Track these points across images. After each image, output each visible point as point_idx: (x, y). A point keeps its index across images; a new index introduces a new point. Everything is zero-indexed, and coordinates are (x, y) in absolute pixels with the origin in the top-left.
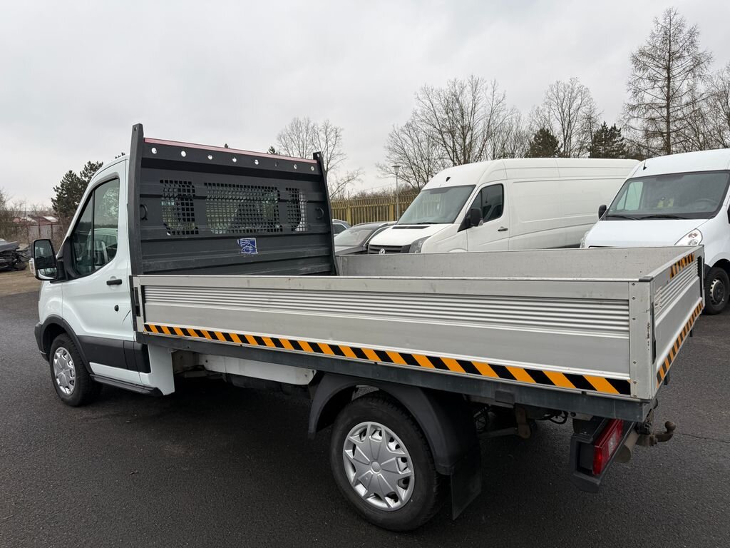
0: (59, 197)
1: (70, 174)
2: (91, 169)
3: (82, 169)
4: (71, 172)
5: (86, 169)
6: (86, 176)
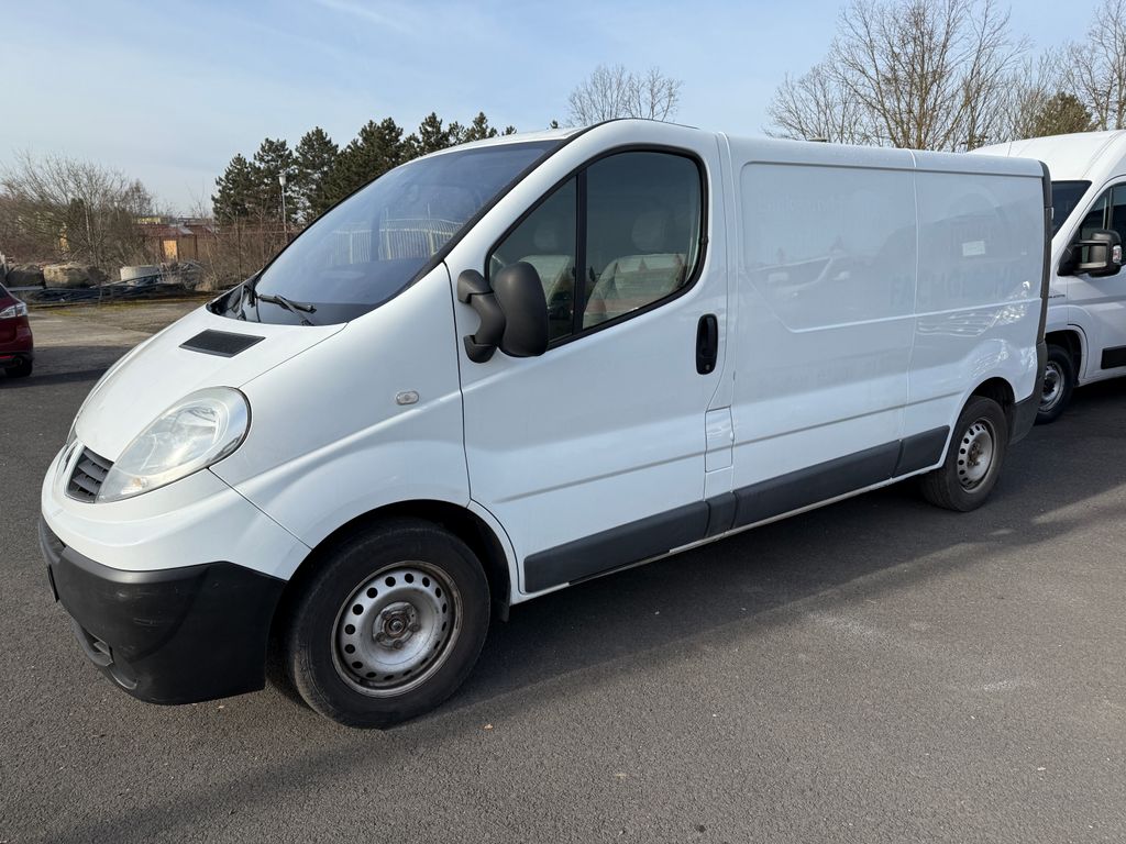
0: (222, 193)
1: (239, 160)
2: (270, 149)
4: (240, 155)
5: (263, 150)
6: (262, 160)
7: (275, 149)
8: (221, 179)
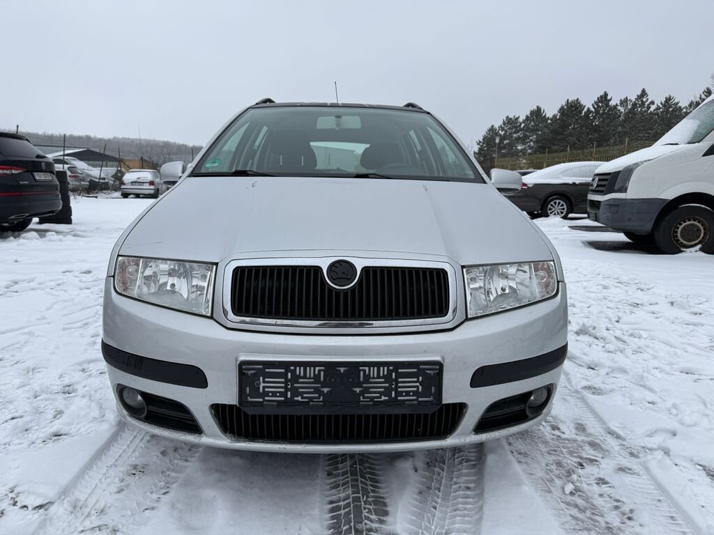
0: (480, 150)
1: (492, 129)
2: (508, 122)
3: (501, 123)
4: (493, 126)
5: (504, 123)
6: (503, 129)
7: (511, 122)
8: (480, 142)
